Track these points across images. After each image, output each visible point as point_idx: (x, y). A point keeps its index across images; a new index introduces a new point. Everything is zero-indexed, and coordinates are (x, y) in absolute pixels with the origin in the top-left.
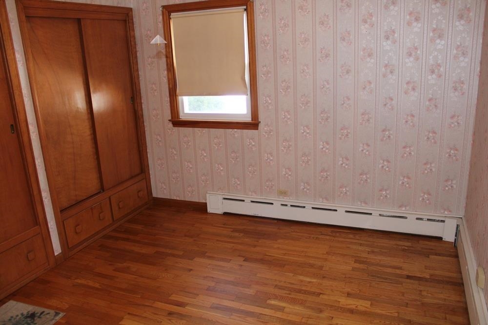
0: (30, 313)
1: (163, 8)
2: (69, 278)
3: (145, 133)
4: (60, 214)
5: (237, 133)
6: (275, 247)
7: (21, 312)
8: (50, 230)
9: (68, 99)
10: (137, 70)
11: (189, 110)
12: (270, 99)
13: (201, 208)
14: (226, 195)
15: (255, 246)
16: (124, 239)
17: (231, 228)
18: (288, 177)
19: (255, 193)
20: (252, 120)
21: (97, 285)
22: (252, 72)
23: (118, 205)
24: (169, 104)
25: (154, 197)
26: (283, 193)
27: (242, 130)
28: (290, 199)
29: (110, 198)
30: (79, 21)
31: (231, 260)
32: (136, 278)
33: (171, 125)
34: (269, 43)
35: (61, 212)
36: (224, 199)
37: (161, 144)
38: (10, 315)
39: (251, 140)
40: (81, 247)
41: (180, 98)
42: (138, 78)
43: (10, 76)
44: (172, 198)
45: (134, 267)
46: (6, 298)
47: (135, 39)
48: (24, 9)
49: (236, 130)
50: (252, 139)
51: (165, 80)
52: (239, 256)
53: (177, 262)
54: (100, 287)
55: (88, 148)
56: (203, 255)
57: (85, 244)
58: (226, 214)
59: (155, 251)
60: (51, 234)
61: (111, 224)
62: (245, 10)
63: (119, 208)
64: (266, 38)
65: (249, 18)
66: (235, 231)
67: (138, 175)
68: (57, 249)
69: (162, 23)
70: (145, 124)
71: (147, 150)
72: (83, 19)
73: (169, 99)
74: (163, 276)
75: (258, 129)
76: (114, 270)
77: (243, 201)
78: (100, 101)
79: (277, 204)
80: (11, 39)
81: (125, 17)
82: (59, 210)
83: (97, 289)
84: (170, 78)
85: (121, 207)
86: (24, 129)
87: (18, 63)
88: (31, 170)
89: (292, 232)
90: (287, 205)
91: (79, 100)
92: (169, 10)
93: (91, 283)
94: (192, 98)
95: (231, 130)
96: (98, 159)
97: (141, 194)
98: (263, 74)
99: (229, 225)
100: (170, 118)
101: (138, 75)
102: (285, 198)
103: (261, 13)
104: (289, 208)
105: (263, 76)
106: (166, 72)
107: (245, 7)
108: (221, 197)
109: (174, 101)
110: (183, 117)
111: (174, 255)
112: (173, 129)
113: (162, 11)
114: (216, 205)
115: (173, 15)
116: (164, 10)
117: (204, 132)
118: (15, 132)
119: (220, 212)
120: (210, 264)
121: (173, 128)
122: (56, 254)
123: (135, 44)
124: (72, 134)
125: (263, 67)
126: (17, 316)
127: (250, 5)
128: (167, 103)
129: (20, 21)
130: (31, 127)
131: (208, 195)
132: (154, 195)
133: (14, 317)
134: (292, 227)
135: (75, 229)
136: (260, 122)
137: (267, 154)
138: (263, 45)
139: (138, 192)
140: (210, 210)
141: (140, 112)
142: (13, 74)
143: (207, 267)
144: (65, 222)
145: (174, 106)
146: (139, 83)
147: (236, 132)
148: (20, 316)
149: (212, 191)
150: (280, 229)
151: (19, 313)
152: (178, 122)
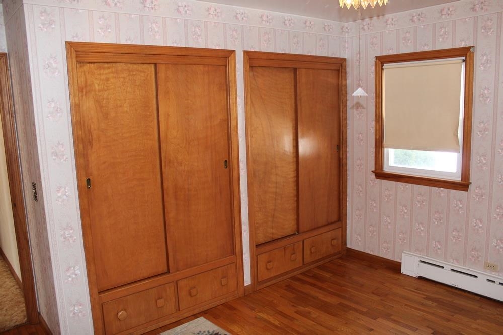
0: (215, 333)
1: (376, 59)
2: (253, 310)
3: (346, 182)
4: (255, 248)
5: (444, 192)
6: (473, 327)
7: (208, 330)
8: (244, 261)
9: (277, 142)
10: (346, 119)
11: (394, 163)
12: (485, 159)
13: (395, 267)
14: (424, 258)
15: (448, 321)
16: (311, 284)
17: (424, 295)
18: (499, 250)
19: (457, 261)
20: (462, 180)
21: (277, 323)
22: (466, 128)
23: (311, 249)
24: (374, 155)
25: (348, 248)
26: (491, 267)
27: (449, 190)
28: (499, 275)
29: (303, 241)
30: (295, 70)
31: (418, 329)
32: (314, 325)
33: (373, 176)
34: (488, 98)
35: (257, 246)
36: (421, 261)
37: (361, 195)
38: (199, 329)
39: (458, 202)
40: (269, 284)
41: (385, 150)
42: (346, 126)
43: (230, 118)
44: (366, 252)
45: (315, 314)
46: (199, 313)
47: (346, 88)
48: (250, 60)
49: (442, 189)
50: (460, 201)
51: (373, 131)
52: (428, 327)
53: (358, 319)
54: (279, 326)
55: (290, 190)
56: (388, 317)
57: (273, 282)
58: (420, 278)
59: (338, 303)
60: (244, 265)
61: (300, 267)
62: (464, 61)
63: (311, 252)
64: (486, 92)
65: (468, 69)
66: (428, 298)
67: (335, 222)
68: (248, 281)
69: (374, 73)
70: (348, 173)
71: (346, 199)
72: (299, 68)
73: (374, 150)
74: (342, 329)
75: (467, 191)
76: (296, 312)
77: (443, 267)
78: (306, 146)
79: (482, 278)
80: (236, 86)
81: (338, 67)
82: (255, 245)
83: (276, 327)
84: (377, 128)
85: (313, 252)
86: (235, 166)
87: (238, 106)
88: (236, 203)
89: (498, 314)
90: (494, 282)
91: (287, 143)
92: (382, 61)
93: (271, 320)
94: (399, 151)
95: (437, 188)
96: (298, 201)
97: (334, 242)
98: (480, 131)
99: (422, 291)
100: (373, 169)
101: (346, 123)
102: (493, 273)
103: (482, 64)
104: (496, 286)
105: (479, 133)
106: (374, 122)
107: (464, 58)
108: (417, 259)
109: (379, 152)
110: (386, 170)
111: (356, 311)
112: (375, 181)
113: (376, 62)
114: (411, 267)
115: (386, 66)
116: (378, 60)
117: (407, 187)
118: (228, 168)
119: (415, 275)
120: (393, 329)
121: (376, 179)
122: (246, 285)
123: (346, 93)
124: (276, 174)
125: (480, 123)
126: (204, 332)
127: (470, 56)
128: (372, 154)
129: (245, 71)
130: (241, 164)
131: (403, 254)
132: (348, 245)
133: (202, 332)
134: (498, 309)
135: (267, 265)
136: (471, 183)
137: (476, 220)
138: (482, 99)
139: (333, 239)
140: (404, 270)
141: (344, 161)
142: (233, 116)
143: (389, 331)
144: (258, 256)
145: (378, 158)
146: (346, 132)
147: (441, 191)
148: (207, 333)
149: (409, 251)
150: (483, 308)
151: (206, 330)
152: (381, 175)
